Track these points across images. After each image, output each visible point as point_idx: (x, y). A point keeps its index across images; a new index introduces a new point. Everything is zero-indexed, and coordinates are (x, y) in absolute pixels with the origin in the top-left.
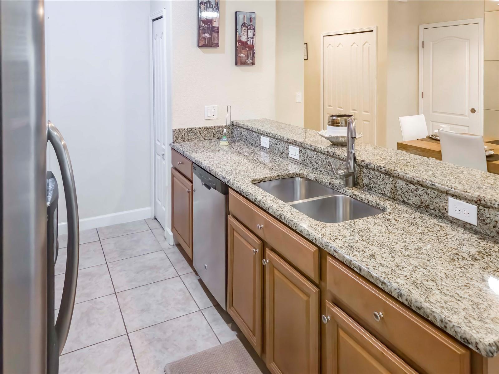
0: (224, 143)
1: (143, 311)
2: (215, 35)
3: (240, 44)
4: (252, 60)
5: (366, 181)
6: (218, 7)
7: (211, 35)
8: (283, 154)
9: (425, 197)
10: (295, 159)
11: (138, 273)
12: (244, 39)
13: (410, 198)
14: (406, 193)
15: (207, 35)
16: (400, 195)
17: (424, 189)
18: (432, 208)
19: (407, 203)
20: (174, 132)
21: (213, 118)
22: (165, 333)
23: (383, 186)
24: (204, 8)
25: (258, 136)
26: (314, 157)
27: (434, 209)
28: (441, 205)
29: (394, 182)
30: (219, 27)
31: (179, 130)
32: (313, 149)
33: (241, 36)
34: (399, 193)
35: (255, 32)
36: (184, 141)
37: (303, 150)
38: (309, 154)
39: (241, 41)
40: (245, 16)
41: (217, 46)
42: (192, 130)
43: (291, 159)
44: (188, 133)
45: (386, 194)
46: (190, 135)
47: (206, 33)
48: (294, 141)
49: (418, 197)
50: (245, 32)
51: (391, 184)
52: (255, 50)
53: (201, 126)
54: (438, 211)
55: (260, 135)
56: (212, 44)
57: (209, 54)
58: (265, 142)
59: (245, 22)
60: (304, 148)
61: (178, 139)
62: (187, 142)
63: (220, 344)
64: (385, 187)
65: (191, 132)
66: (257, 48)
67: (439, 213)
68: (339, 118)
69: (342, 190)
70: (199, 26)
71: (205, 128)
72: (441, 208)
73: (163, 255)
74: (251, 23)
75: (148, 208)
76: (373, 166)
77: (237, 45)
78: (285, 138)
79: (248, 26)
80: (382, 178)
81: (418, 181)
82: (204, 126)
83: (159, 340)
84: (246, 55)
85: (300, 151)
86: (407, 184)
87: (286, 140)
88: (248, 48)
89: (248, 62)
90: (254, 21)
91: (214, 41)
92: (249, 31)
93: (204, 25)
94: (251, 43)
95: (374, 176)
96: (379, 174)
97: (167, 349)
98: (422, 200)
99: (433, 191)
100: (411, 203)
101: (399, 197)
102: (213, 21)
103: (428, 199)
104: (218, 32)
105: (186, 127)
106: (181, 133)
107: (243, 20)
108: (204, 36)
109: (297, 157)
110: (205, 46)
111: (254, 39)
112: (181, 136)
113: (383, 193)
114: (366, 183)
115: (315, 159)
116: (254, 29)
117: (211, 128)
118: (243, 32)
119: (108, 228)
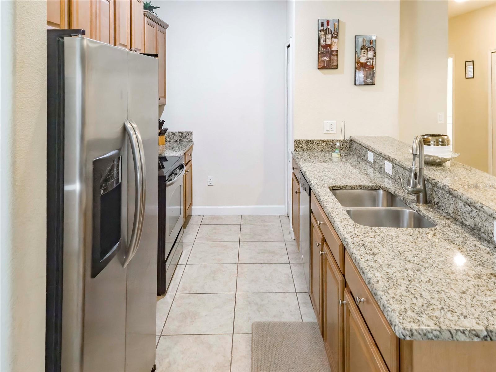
0: (335, 155)
1: (252, 281)
2: (334, 58)
3: (359, 65)
4: (372, 79)
5: (436, 200)
6: (337, 33)
7: (330, 58)
8: (381, 169)
9: (478, 220)
10: (389, 175)
11: (259, 253)
12: (363, 60)
13: (467, 219)
14: (464, 214)
15: (326, 59)
16: (460, 216)
17: (476, 212)
18: (483, 231)
19: (465, 224)
20: (295, 142)
21: (331, 132)
22: (262, 300)
23: (448, 206)
24: (324, 35)
25: (366, 151)
26: (402, 173)
27: (484, 233)
28: (490, 229)
29: (455, 202)
30: (338, 51)
31: (299, 140)
32: (400, 165)
33: (360, 58)
34: (459, 213)
35: (375, 53)
36: (304, 151)
37: (395, 166)
38: (399, 170)
39: (360, 62)
40: (365, 39)
41: (336, 67)
42: (311, 141)
43: (387, 174)
44: (307, 144)
45: (450, 213)
46: (309, 145)
47: (325, 56)
48: (388, 157)
49: (472, 219)
50: (365, 54)
51: (453, 204)
52: (375, 70)
53: (319, 139)
54: (487, 235)
55: (368, 150)
56: (331, 66)
57: (328, 75)
58: (371, 157)
59: (365, 44)
60: (396, 164)
61: (299, 148)
62: (306, 152)
63: (302, 321)
64: (449, 207)
65: (310, 143)
66: (377, 69)
67: (488, 237)
68: (430, 138)
69: (411, 205)
70: (319, 51)
71: (323, 141)
72: (490, 231)
73: (283, 245)
74: (371, 45)
75: (283, 207)
76: (440, 185)
77: (356, 67)
78: (382, 154)
79: (368, 48)
80: (447, 197)
81: (471, 202)
82: (323, 139)
83: (257, 304)
84: (366, 75)
85: (393, 166)
86: (465, 205)
87: (383, 156)
88: (367, 68)
89: (368, 82)
90: (374, 43)
91: (332, 63)
92: (369, 53)
93: (323, 50)
94: (371, 64)
95: (442, 195)
96: (445, 194)
97: (259, 312)
98: (475, 222)
99: (483, 214)
100: (468, 225)
101: (459, 217)
102: (332, 45)
103: (479, 221)
104: (337, 55)
105: (306, 139)
106: (301, 143)
107: (362, 43)
108: (323, 59)
109: (390, 173)
110: (324, 68)
111: (374, 60)
112: (301, 146)
113: (448, 212)
114: (436, 201)
115: (403, 175)
116: (374, 51)
117: (329, 141)
118: (362, 54)
119: (249, 216)
